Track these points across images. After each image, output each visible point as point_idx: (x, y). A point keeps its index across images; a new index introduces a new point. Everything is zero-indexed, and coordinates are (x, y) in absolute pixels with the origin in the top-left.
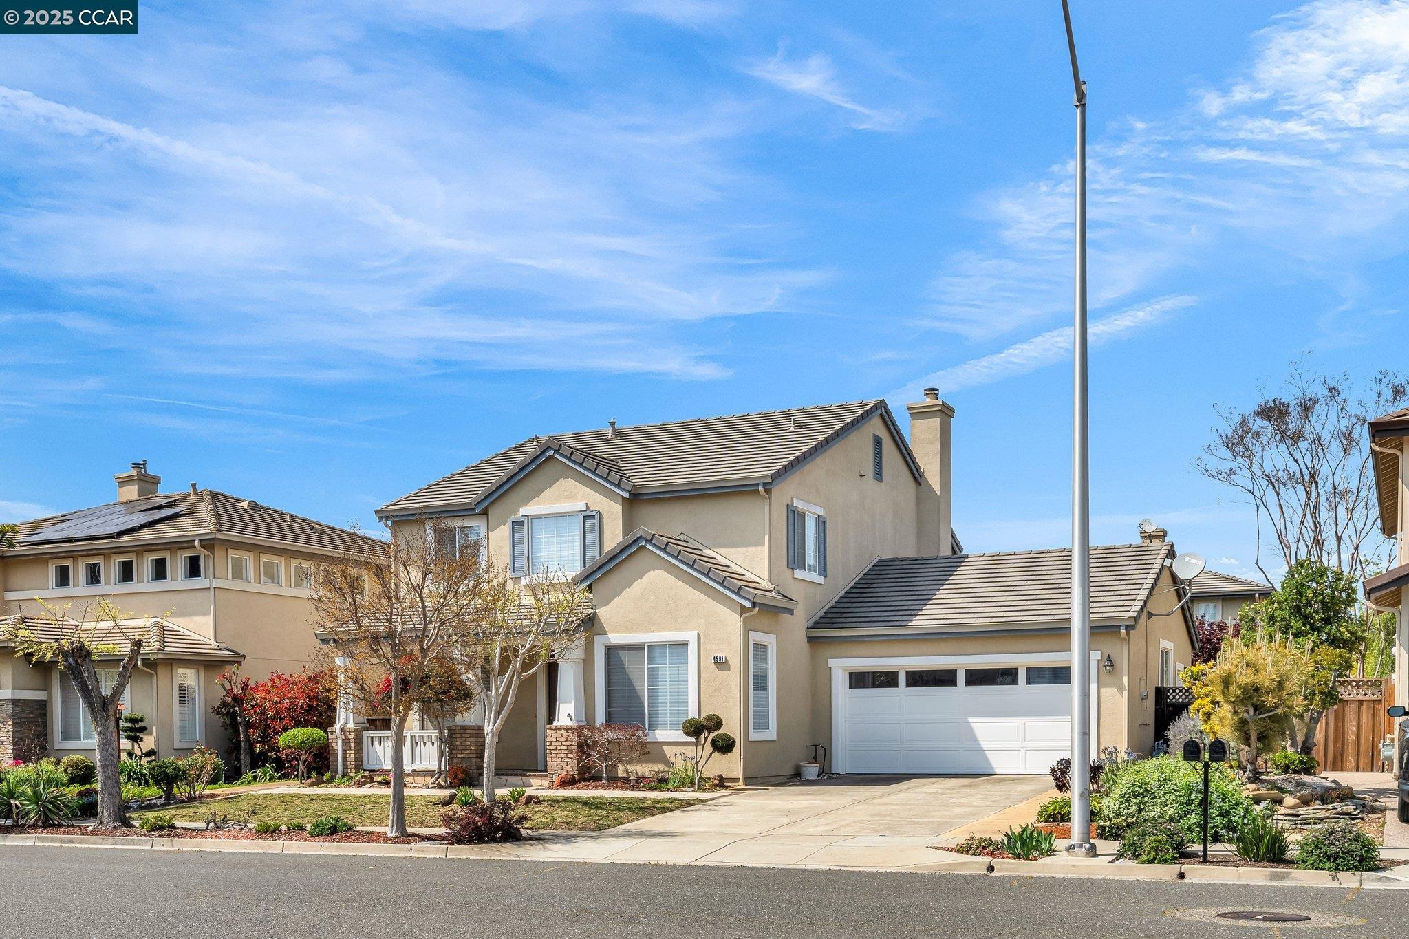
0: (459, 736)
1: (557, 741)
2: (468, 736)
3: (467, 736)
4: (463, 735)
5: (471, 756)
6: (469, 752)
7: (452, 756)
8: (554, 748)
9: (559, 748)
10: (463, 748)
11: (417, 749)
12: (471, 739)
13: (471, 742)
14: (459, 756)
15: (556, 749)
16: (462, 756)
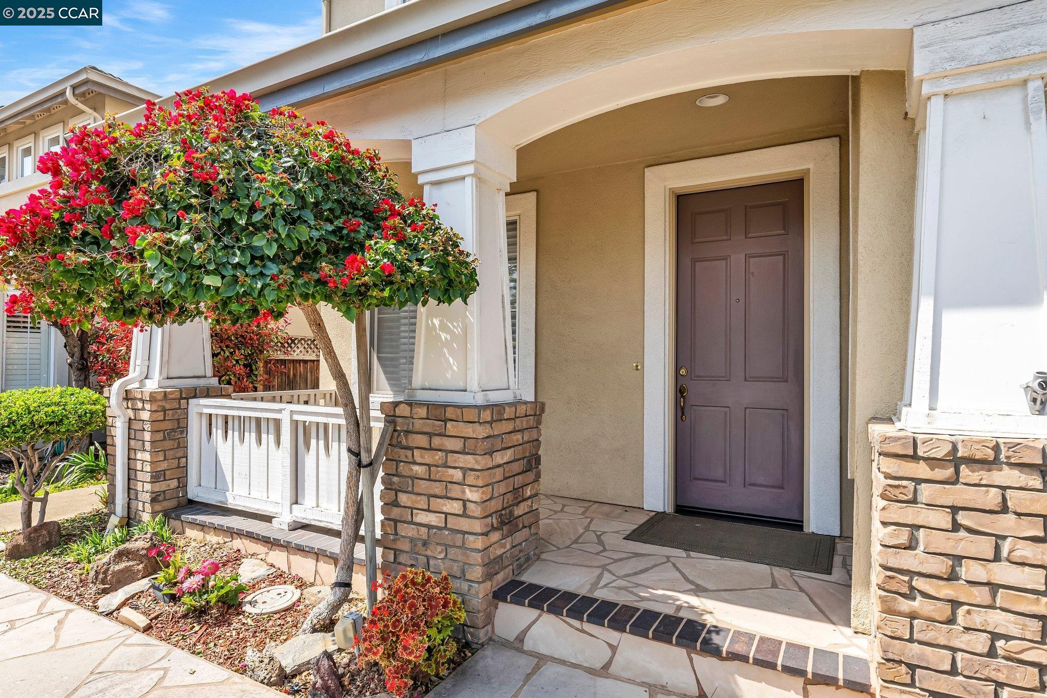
0: (422, 441)
1: (956, 527)
2: (457, 445)
3: (451, 444)
4: (436, 441)
5: (464, 524)
6: (454, 507)
7: (396, 512)
8: (940, 566)
9: (971, 571)
10: (437, 489)
11: (309, 461)
12: (468, 461)
13: (465, 470)
14: (422, 517)
15: (952, 577)
16: (433, 519)
